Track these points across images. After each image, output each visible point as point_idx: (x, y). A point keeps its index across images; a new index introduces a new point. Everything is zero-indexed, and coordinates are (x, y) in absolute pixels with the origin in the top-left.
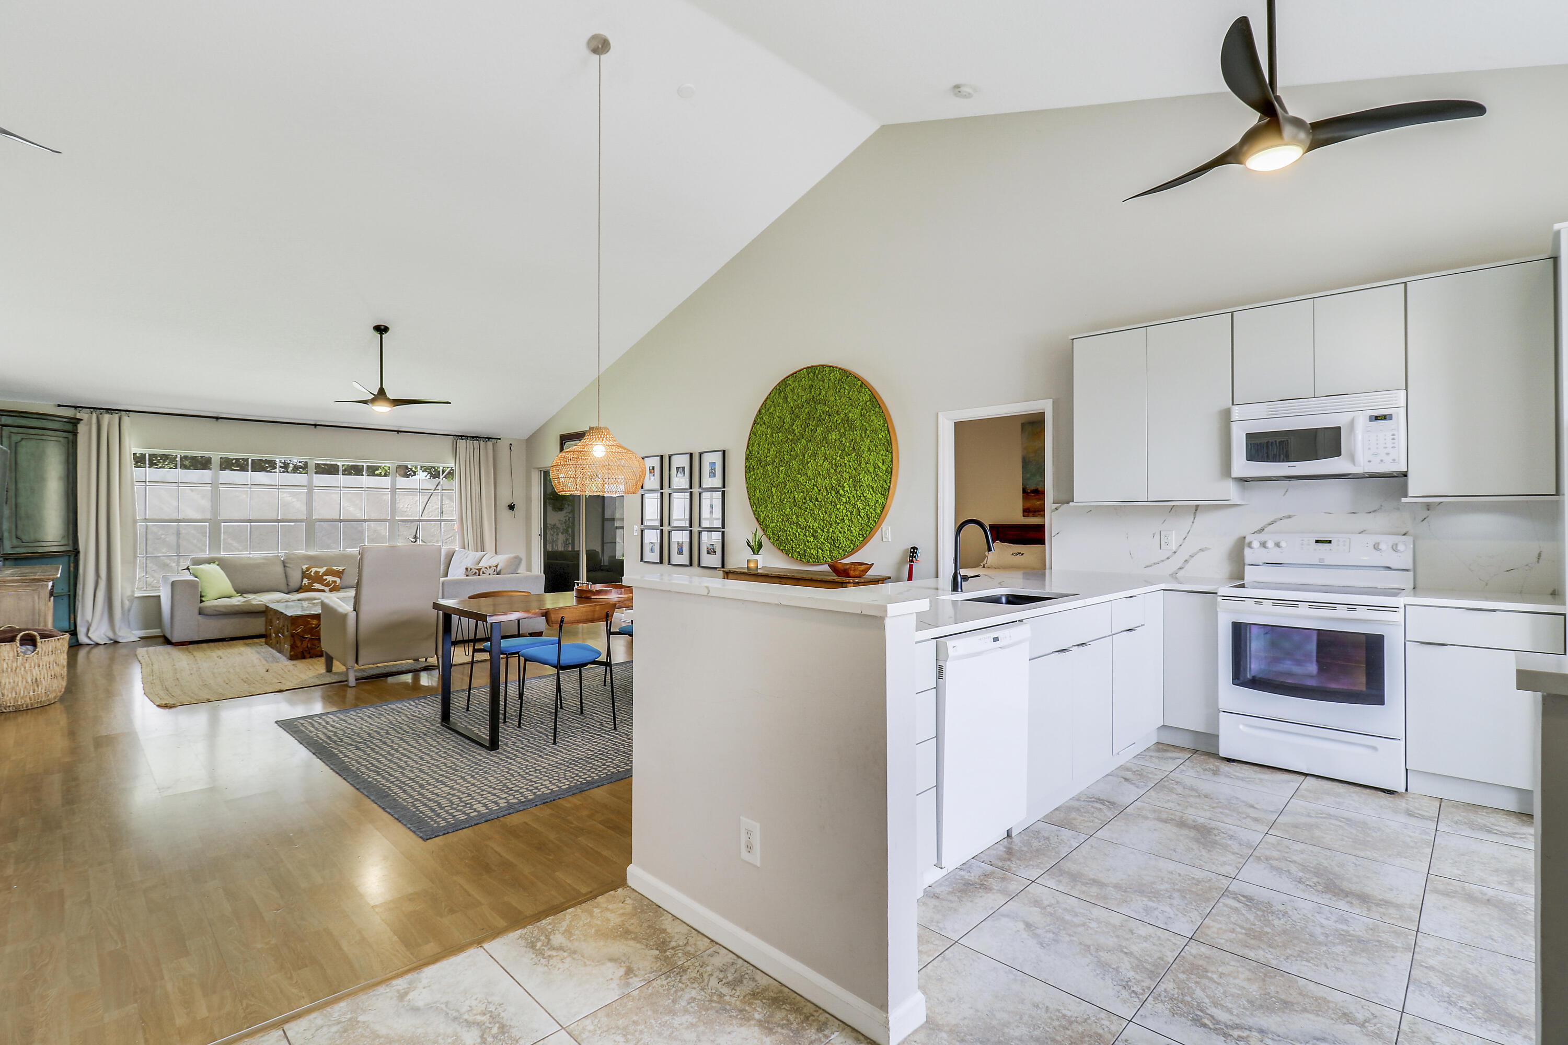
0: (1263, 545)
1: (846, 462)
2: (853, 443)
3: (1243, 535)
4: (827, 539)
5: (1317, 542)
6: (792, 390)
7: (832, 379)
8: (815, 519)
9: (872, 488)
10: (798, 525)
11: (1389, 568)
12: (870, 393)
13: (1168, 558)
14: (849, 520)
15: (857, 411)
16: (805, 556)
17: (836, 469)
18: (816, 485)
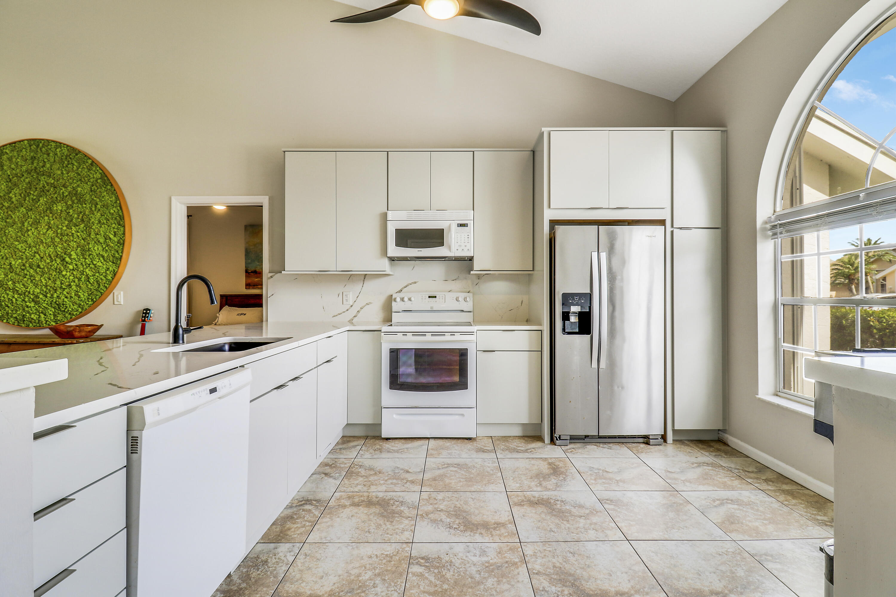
0: (402, 300)
1: (73, 232)
2: (81, 215)
3: (391, 294)
5: (429, 297)
6: (10, 159)
7: (59, 154)
8: (36, 286)
9: (103, 257)
10: (14, 290)
11: (462, 311)
12: (101, 172)
13: (347, 310)
14: (77, 286)
15: (87, 187)
16: (24, 321)
17: (62, 238)
18: (38, 253)
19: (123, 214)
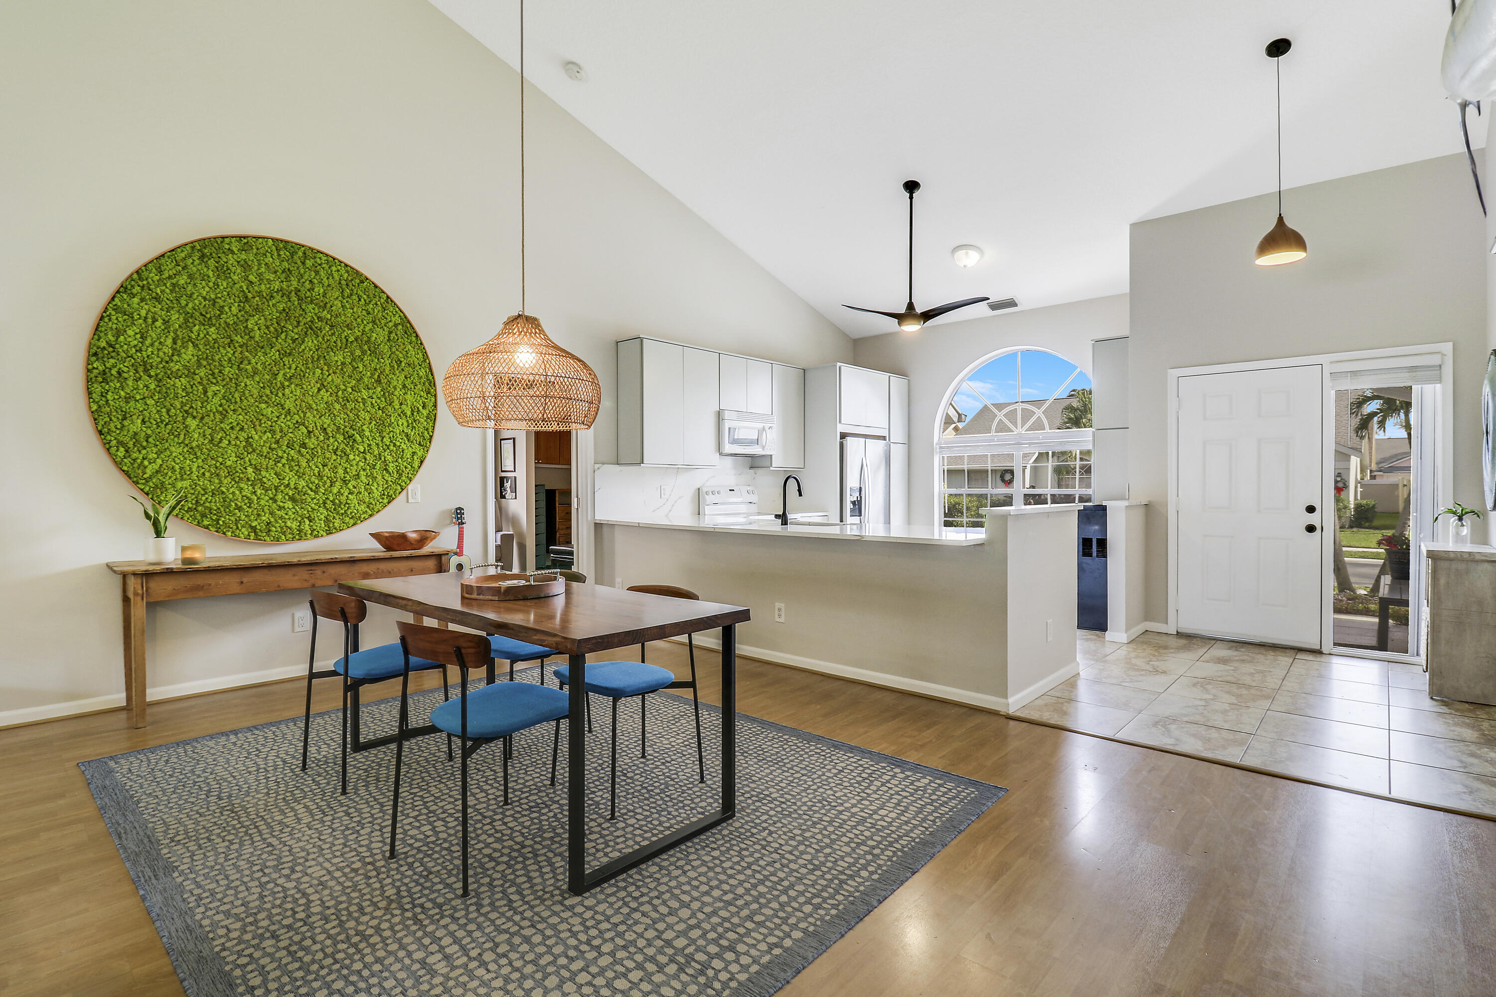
4: (324, 503)
5: (730, 490)
11: (751, 503)
13: (664, 504)
14: (367, 476)
17: (345, 404)
18: (303, 424)
19: (433, 378)
